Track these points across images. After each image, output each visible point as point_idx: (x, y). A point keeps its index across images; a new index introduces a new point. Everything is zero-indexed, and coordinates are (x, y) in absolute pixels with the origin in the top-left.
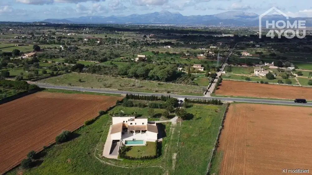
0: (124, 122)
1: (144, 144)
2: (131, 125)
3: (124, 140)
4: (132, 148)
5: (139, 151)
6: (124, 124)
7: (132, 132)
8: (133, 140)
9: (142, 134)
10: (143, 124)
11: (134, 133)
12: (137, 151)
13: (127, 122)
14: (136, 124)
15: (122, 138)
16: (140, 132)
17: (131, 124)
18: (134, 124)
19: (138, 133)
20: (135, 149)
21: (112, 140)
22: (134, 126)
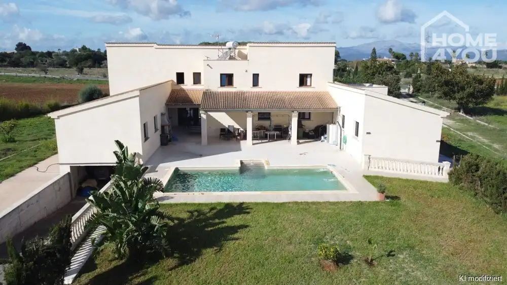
0: (180, 77)
2: (227, 89)
3: (168, 168)
5: (340, 259)
6: (183, 90)
7: (230, 136)
9: (298, 143)
10: (303, 80)
11: (248, 142)
14: (256, 77)
15: (153, 159)
17: (227, 79)
18: (242, 84)
19: (272, 138)
20: (276, 241)
21: (66, 170)
22: (243, 93)
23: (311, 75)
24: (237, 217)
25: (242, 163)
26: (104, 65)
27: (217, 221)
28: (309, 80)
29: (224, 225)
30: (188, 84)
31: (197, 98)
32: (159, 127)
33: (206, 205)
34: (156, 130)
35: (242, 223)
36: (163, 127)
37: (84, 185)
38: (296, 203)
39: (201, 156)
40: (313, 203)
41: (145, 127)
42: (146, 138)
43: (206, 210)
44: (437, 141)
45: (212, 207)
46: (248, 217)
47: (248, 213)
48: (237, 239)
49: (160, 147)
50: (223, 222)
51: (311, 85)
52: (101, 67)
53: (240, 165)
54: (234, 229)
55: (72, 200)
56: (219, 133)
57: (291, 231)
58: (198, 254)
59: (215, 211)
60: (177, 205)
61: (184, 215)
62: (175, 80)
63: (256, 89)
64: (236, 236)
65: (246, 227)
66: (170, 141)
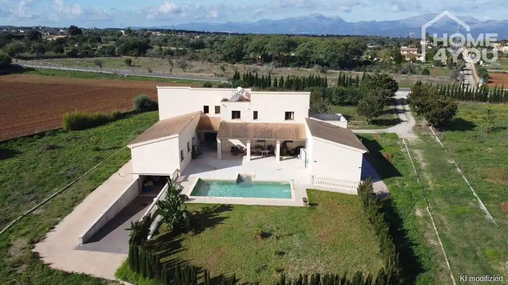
0: (206, 109)
1: (296, 200)
2: (236, 121)
3: (194, 178)
4: (223, 214)
5: (265, 235)
6: (208, 118)
7: (237, 152)
8: (240, 179)
9: (281, 159)
10: (288, 115)
11: (247, 158)
12: (255, 231)
13: (218, 110)
14: (256, 115)
15: (186, 172)
16: (272, 153)
17: (236, 114)
18: (246, 118)
19: (265, 155)
20: (240, 225)
21: (136, 177)
22: (247, 124)
23: (293, 112)
24: (226, 212)
25: (239, 176)
26: (148, 53)
27: (215, 214)
28: (292, 115)
29: (218, 216)
30: (212, 113)
31: (216, 126)
32: (191, 148)
33: (212, 204)
34: (189, 150)
35: (227, 216)
36: (193, 147)
37: (146, 185)
38: (259, 205)
39: (216, 169)
40: (267, 206)
41: (182, 153)
42: (182, 158)
43: (211, 207)
44: (359, 168)
45: (215, 206)
46: (231, 212)
47: (231, 210)
48: (222, 223)
49: (191, 161)
50: (218, 215)
51: (293, 119)
52: (145, 56)
53: (236, 178)
54: (222, 219)
55: (139, 194)
56: (230, 150)
57: (249, 221)
58: (203, 230)
59: (216, 208)
60: (197, 204)
61: (200, 210)
62: (203, 111)
63: (255, 121)
64: (222, 222)
65: (228, 218)
66: (198, 155)
